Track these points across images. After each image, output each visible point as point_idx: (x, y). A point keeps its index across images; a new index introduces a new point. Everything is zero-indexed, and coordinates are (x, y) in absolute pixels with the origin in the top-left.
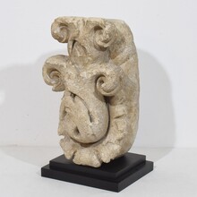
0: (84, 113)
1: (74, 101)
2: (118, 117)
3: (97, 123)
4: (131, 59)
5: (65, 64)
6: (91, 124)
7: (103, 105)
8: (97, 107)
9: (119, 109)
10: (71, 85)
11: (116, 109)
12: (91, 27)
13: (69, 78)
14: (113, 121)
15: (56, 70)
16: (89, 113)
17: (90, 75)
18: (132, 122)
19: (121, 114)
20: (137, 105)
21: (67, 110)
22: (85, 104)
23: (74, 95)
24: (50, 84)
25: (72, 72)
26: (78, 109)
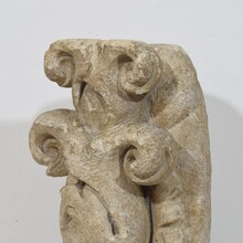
0: (99, 217)
1: (81, 194)
2: (167, 225)
3: (124, 235)
4: (192, 116)
5: (65, 127)
6: (113, 239)
7: (139, 202)
8: (126, 208)
9: (169, 209)
11: (163, 210)
12: (112, 57)
13: (72, 152)
14: (158, 232)
15: (52, 137)
16: (109, 216)
17: (109, 147)
18: (196, 233)
19: (172, 218)
20: (207, 201)
21: (71, 213)
22: (102, 200)
23: (82, 184)
24: (41, 162)
25: (76, 140)
26: (89, 210)
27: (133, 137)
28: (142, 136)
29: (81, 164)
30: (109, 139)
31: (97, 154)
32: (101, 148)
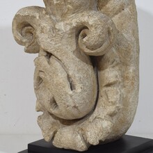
0: (61, 77)
1: (49, 62)
2: (109, 85)
3: (79, 90)
5: (37, 15)
6: (71, 92)
7: (89, 69)
8: (80, 71)
9: (110, 74)
10: (45, 40)
11: (106, 75)
13: (42, 32)
14: (103, 90)
16: (69, 77)
17: (69, 28)
18: (129, 92)
19: (112, 80)
20: (137, 70)
21: (42, 75)
22: (64, 66)
23: (49, 55)
25: (45, 24)
26: (54, 73)
27: (85, 19)
28: (91, 18)
29: (49, 40)
30: (68, 22)
31: (60, 33)
32: (63, 28)
